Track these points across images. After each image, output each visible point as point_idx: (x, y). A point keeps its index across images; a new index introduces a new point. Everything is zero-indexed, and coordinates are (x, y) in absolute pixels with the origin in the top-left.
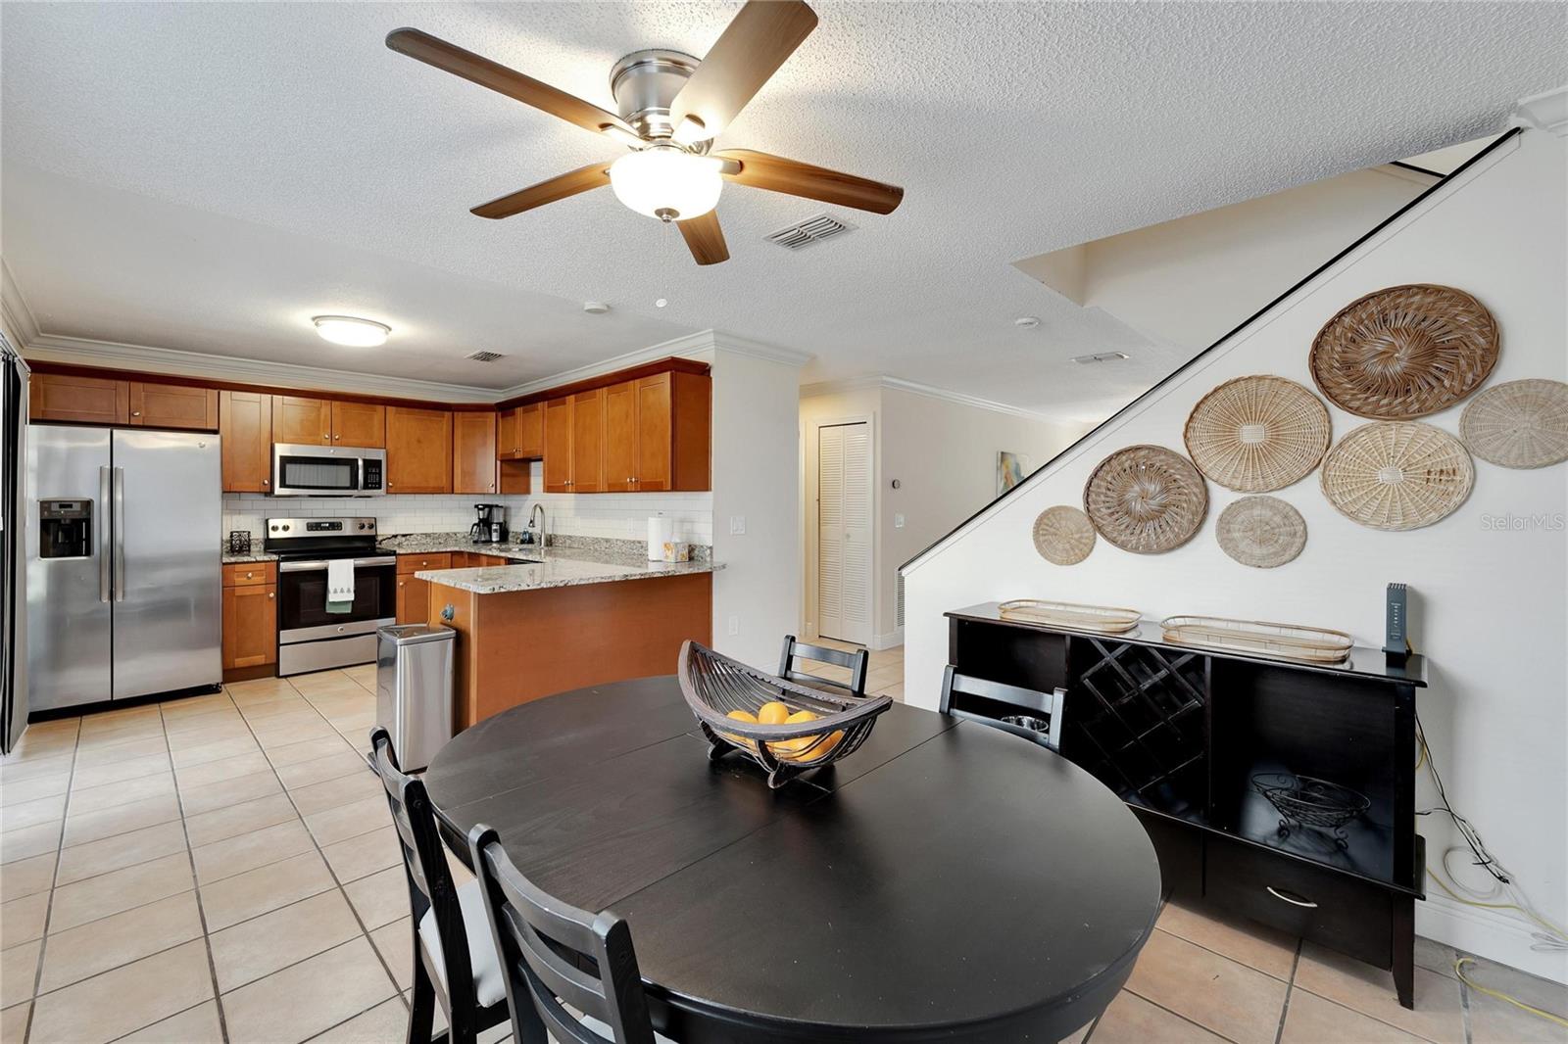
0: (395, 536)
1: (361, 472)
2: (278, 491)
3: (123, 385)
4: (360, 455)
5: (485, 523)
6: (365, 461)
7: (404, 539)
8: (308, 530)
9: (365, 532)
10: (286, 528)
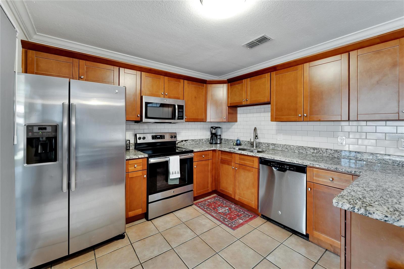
0: (182, 141)
1: (177, 111)
2: (144, 120)
3: (76, 60)
4: (177, 102)
5: (214, 135)
6: (178, 106)
7: (185, 142)
8: (152, 139)
9: (173, 140)
10: (144, 138)
